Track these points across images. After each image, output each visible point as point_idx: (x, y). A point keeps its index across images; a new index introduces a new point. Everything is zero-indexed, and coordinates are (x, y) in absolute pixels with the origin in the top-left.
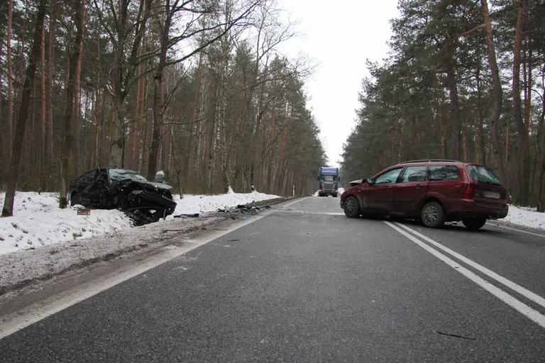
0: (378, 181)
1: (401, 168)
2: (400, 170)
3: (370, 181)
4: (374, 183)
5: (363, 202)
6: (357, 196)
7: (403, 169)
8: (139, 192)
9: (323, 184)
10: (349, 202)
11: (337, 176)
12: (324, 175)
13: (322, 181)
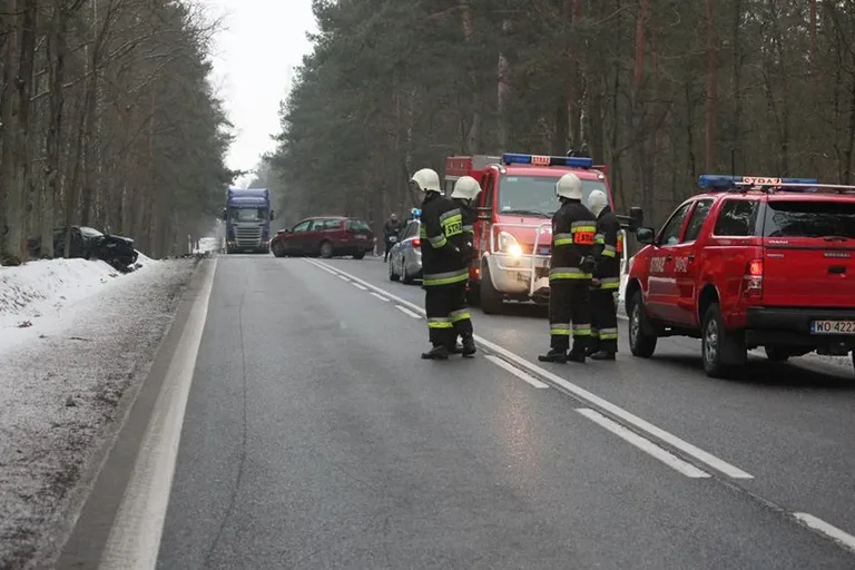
0: (297, 229)
1: (309, 221)
3: (290, 231)
4: (293, 231)
5: (286, 246)
6: (282, 242)
7: (312, 222)
8: (114, 245)
9: (235, 228)
10: (276, 247)
11: (266, 209)
12: (238, 208)
13: (233, 221)
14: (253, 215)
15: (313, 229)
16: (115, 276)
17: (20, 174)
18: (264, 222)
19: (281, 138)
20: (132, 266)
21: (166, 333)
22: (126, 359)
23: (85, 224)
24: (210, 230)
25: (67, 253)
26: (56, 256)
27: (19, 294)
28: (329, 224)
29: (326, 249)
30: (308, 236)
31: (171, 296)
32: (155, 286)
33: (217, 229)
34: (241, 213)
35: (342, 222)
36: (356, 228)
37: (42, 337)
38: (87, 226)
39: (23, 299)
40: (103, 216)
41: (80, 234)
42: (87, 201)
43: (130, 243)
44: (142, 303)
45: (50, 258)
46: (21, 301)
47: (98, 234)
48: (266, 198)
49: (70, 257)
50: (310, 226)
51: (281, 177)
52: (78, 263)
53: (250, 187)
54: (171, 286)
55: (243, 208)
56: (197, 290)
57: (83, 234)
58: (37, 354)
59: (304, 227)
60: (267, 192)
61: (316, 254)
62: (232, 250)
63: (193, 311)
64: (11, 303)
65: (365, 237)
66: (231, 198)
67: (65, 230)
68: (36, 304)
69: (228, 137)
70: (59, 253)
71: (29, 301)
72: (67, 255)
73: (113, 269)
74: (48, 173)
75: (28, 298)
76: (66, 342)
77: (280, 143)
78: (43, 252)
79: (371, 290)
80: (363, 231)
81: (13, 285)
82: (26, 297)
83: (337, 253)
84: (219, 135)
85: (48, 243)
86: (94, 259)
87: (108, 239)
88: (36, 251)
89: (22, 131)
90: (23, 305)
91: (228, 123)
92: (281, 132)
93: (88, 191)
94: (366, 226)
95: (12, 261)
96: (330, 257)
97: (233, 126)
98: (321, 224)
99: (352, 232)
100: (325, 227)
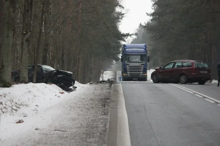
0: (166, 67)
1: (174, 62)
2: (173, 64)
3: (162, 68)
4: (164, 68)
5: (160, 76)
6: (158, 74)
7: (175, 63)
8: (62, 76)
9: (127, 66)
10: (155, 77)
11: (145, 55)
12: (129, 55)
13: (126, 62)
14: (138, 59)
15: (176, 67)
16: (63, 93)
17: (11, 35)
18: (144, 63)
19: (153, 15)
20: (71, 87)
21: (108, 127)
22: (91, 142)
23: (45, 63)
24: (110, 67)
25: (35, 80)
26: (29, 82)
27: (13, 104)
28: (185, 64)
29: (183, 79)
30: (172, 71)
31: (104, 106)
32: (92, 100)
33: (113, 66)
34: (131, 57)
35: (192, 63)
36: (200, 66)
37: (37, 129)
38: (46, 64)
39: (16, 107)
40: (53, 58)
41: (42, 69)
42: (46, 50)
43: (71, 74)
44: (88, 109)
45: (26, 83)
46: (14, 108)
47: (52, 69)
48: (145, 49)
49: (37, 82)
50: (174, 66)
51: (153, 37)
52: (42, 86)
53: (132, 43)
54: (101, 99)
55: (132, 55)
56: (116, 102)
57: (44, 69)
58: (37, 139)
59: (171, 66)
60: (146, 46)
61: (177, 82)
62: (125, 79)
63: (119, 115)
64: (9, 109)
65: (206, 72)
66: (125, 49)
67: (33, 67)
68: (23, 109)
69: (121, 14)
70: (31, 80)
71: (19, 108)
72: (35, 81)
73: (61, 89)
74: (25, 34)
75: (18, 106)
76: (52, 132)
77: (151, 18)
78: (21, 79)
79: (217, 103)
80: (204, 69)
81: (9, 99)
82: (17, 105)
83: (189, 81)
84: (115, 13)
85: (25, 74)
86: (50, 84)
87: (58, 72)
88: (17, 79)
89: (11, 10)
90: (16, 110)
91: (120, 6)
92: (153, 11)
93: (47, 45)
94: (206, 66)
95: (6, 85)
96: (185, 83)
97: (123, 8)
98: (180, 64)
99: (198, 69)
100: (183, 66)
